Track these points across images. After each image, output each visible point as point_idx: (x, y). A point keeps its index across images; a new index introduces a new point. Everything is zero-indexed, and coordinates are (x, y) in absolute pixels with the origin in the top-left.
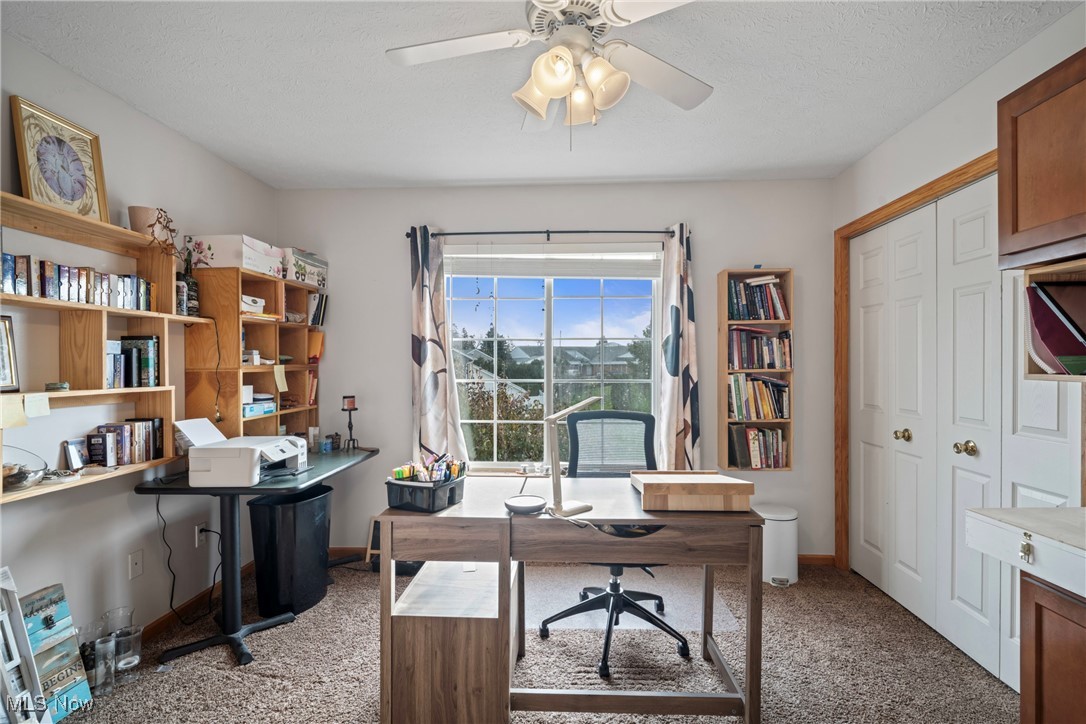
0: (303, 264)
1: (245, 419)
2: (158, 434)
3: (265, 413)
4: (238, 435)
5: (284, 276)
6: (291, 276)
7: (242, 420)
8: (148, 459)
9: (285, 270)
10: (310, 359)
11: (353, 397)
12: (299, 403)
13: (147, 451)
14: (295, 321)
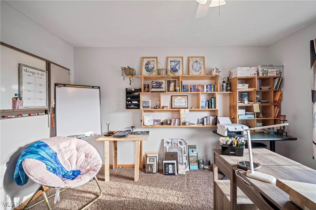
0: (266, 70)
1: (239, 119)
2: (216, 120)
3: (248, 118)
4: (236, 123)
5: (258, 75)
6: (261, 75)
7: (238, 119)
8: (213, 125)
9: (258, 73)
10: (274, 101)
11: (285, 116)
12: (270, 117)
13: (213, 123)
14: (266, 89)
